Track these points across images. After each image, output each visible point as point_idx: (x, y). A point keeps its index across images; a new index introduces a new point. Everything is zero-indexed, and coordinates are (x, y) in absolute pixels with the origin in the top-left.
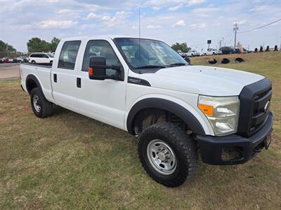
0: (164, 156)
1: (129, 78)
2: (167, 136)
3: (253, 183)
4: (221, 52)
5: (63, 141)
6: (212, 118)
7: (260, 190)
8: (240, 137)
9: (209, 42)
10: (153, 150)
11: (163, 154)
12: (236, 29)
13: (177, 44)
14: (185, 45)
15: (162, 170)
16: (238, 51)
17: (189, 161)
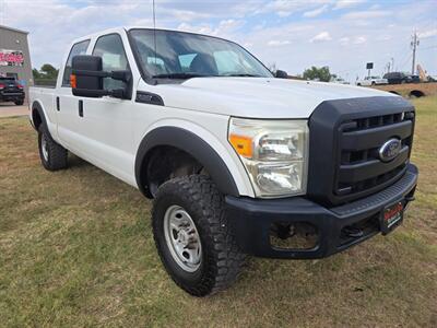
0: (187, 237)
1: (138, 93)
2: (184, 198)
3: (359, 301)
4: (386, 81)
5: (63, 207)
6: (249, 162)
7: (367, 317)
8: (311, 204)
9: (370, 66)
10: (173, 225)
11: (186, 234)
12: (415, 43)
13: (314, 68)
14: (326, 70)
15: (185, 263)
16: (415, 80)
17: (217, 246)
